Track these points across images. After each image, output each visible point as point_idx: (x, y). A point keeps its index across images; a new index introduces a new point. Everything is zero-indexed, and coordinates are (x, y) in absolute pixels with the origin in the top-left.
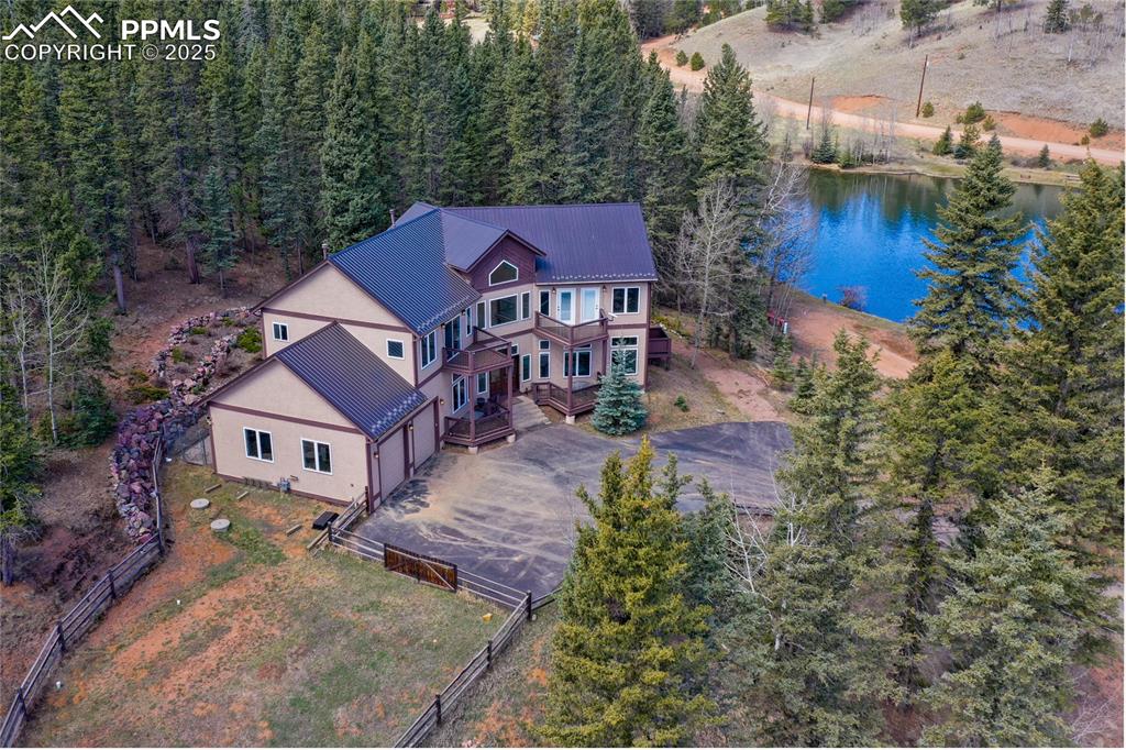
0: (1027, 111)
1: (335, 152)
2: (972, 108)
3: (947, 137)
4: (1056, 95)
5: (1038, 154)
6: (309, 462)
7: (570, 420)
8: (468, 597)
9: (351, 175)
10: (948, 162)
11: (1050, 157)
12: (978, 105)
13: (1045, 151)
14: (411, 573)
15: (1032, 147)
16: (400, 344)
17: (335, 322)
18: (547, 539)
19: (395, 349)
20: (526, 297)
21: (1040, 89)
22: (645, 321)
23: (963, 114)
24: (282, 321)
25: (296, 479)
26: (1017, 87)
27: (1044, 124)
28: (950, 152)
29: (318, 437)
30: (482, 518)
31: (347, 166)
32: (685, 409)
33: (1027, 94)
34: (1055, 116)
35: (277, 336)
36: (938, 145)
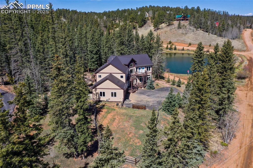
0: (178, 42)
1: (91, 48)
2: (170, 42)
3: (167, 46)
4: (182, 39)
5: (182, 49)
6: (112, 96)
7: (143, 88)
8: (148, 110)
9: (94, 52)
10: (168, 50)
11: (184, 49)
12: (171, 41)
13: (183, 48)
14: (137, 108)
15: (181, 48)
16: (123, 76)
17: (111, 73)
18: (152, 103)
19: (122, 77)
20: (134, 69)
21: (179, 38)
22: (151, 72)
23: (168, 43)
24: (100, 74)
25: (109, 99)
26: (176, 38)
27: (181, 44)
28: (168, 49)
29: (114, 91)
30: (141, 101)
31: (93, 51)
32: (158, 86)
33: (177, 39)
34: (183, 42)
35: (99, 77)
36: (166, 48)
